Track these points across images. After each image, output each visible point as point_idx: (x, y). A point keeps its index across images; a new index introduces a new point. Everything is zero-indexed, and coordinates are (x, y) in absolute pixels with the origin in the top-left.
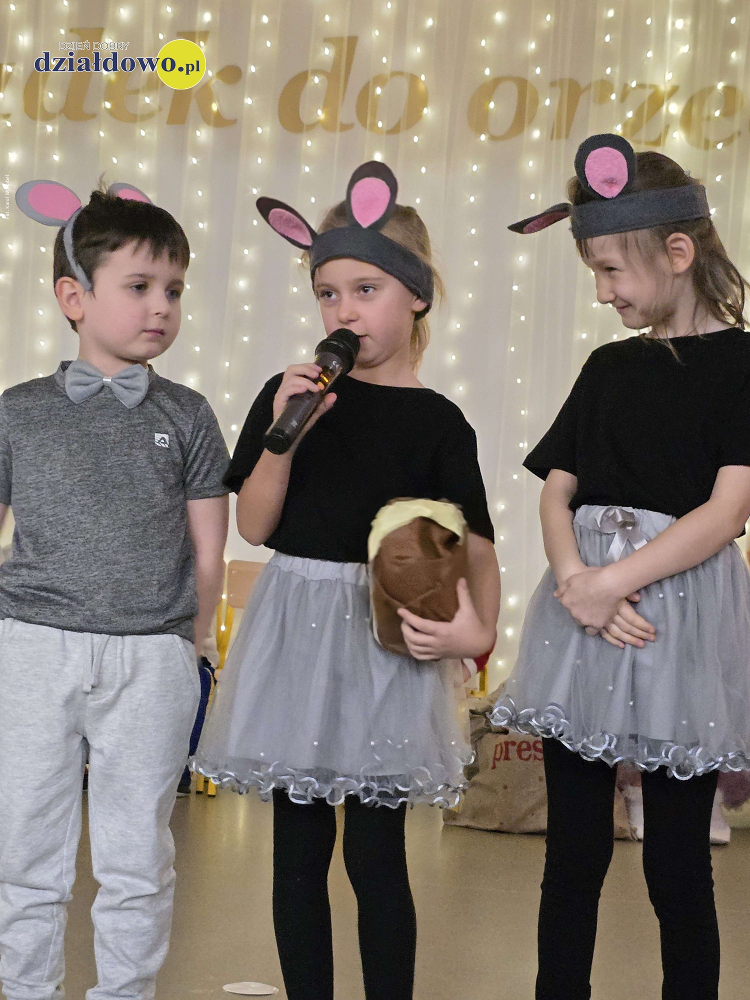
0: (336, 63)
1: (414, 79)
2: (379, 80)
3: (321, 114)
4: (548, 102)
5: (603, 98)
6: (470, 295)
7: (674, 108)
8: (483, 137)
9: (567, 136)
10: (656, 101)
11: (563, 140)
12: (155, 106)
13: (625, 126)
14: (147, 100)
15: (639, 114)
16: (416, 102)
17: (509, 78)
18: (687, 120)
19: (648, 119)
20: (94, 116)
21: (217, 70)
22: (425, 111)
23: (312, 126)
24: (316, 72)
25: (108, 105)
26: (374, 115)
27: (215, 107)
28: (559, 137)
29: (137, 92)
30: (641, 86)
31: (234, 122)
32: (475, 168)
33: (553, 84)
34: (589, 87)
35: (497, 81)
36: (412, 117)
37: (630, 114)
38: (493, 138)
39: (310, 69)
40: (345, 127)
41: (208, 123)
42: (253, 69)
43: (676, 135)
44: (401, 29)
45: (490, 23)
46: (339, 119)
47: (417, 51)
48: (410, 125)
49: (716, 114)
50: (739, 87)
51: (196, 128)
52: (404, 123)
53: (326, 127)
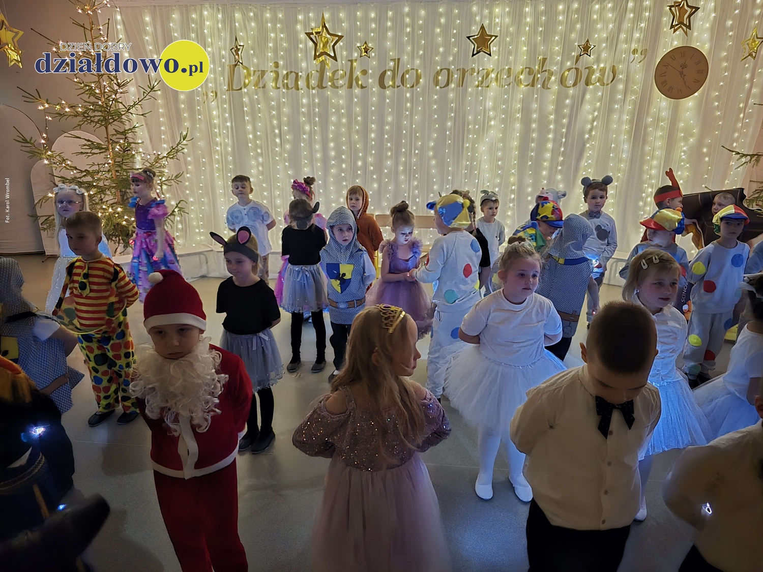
0: (394, 67)
1: (417, 70)
2: (407, 72)
3: (391, 83)
4: (456, 76)
5: (472, 74)
6: (436, 135)
7: (493, 75)
8: (438, 88)
9: (462, 86)
10: (488, 74)
11: (461, 87)
12: (343, 84)
13: (479, 82)
14: (341, 82)
15: (483, 78)
16: (418, 77)
17: (445, 69)
18: (497, 79)
19: (486, 78)
20: (326, 87)
21: (360, 71)
22: (421, 80)
23: (388, 87)
24: (388, 70)
25: (330, 84)
26: (406, 82)
27: (360, 83)
28: (459, 86)
29: (338, 79)
30: (483, 69)
31: (366, 87)
32: (436, 97)
33: (458, 70)
34: (468, 71)
35: (441, 70)
36: (418, 82)
37: (480, 79)
38: (441, 87)
39: (387, 69)
40: (398, 87)
41: (359, 87)
42: (370, 71)
43: (494, 84)
44: (413, 56)
45: (439, 52)
46: (396, 83)
47: (418, 62)
48: (416, 85)
49: (505, 77)
50: (512, 68)
51: (355, 89)
52: (415, 85)
53: (392, 87)
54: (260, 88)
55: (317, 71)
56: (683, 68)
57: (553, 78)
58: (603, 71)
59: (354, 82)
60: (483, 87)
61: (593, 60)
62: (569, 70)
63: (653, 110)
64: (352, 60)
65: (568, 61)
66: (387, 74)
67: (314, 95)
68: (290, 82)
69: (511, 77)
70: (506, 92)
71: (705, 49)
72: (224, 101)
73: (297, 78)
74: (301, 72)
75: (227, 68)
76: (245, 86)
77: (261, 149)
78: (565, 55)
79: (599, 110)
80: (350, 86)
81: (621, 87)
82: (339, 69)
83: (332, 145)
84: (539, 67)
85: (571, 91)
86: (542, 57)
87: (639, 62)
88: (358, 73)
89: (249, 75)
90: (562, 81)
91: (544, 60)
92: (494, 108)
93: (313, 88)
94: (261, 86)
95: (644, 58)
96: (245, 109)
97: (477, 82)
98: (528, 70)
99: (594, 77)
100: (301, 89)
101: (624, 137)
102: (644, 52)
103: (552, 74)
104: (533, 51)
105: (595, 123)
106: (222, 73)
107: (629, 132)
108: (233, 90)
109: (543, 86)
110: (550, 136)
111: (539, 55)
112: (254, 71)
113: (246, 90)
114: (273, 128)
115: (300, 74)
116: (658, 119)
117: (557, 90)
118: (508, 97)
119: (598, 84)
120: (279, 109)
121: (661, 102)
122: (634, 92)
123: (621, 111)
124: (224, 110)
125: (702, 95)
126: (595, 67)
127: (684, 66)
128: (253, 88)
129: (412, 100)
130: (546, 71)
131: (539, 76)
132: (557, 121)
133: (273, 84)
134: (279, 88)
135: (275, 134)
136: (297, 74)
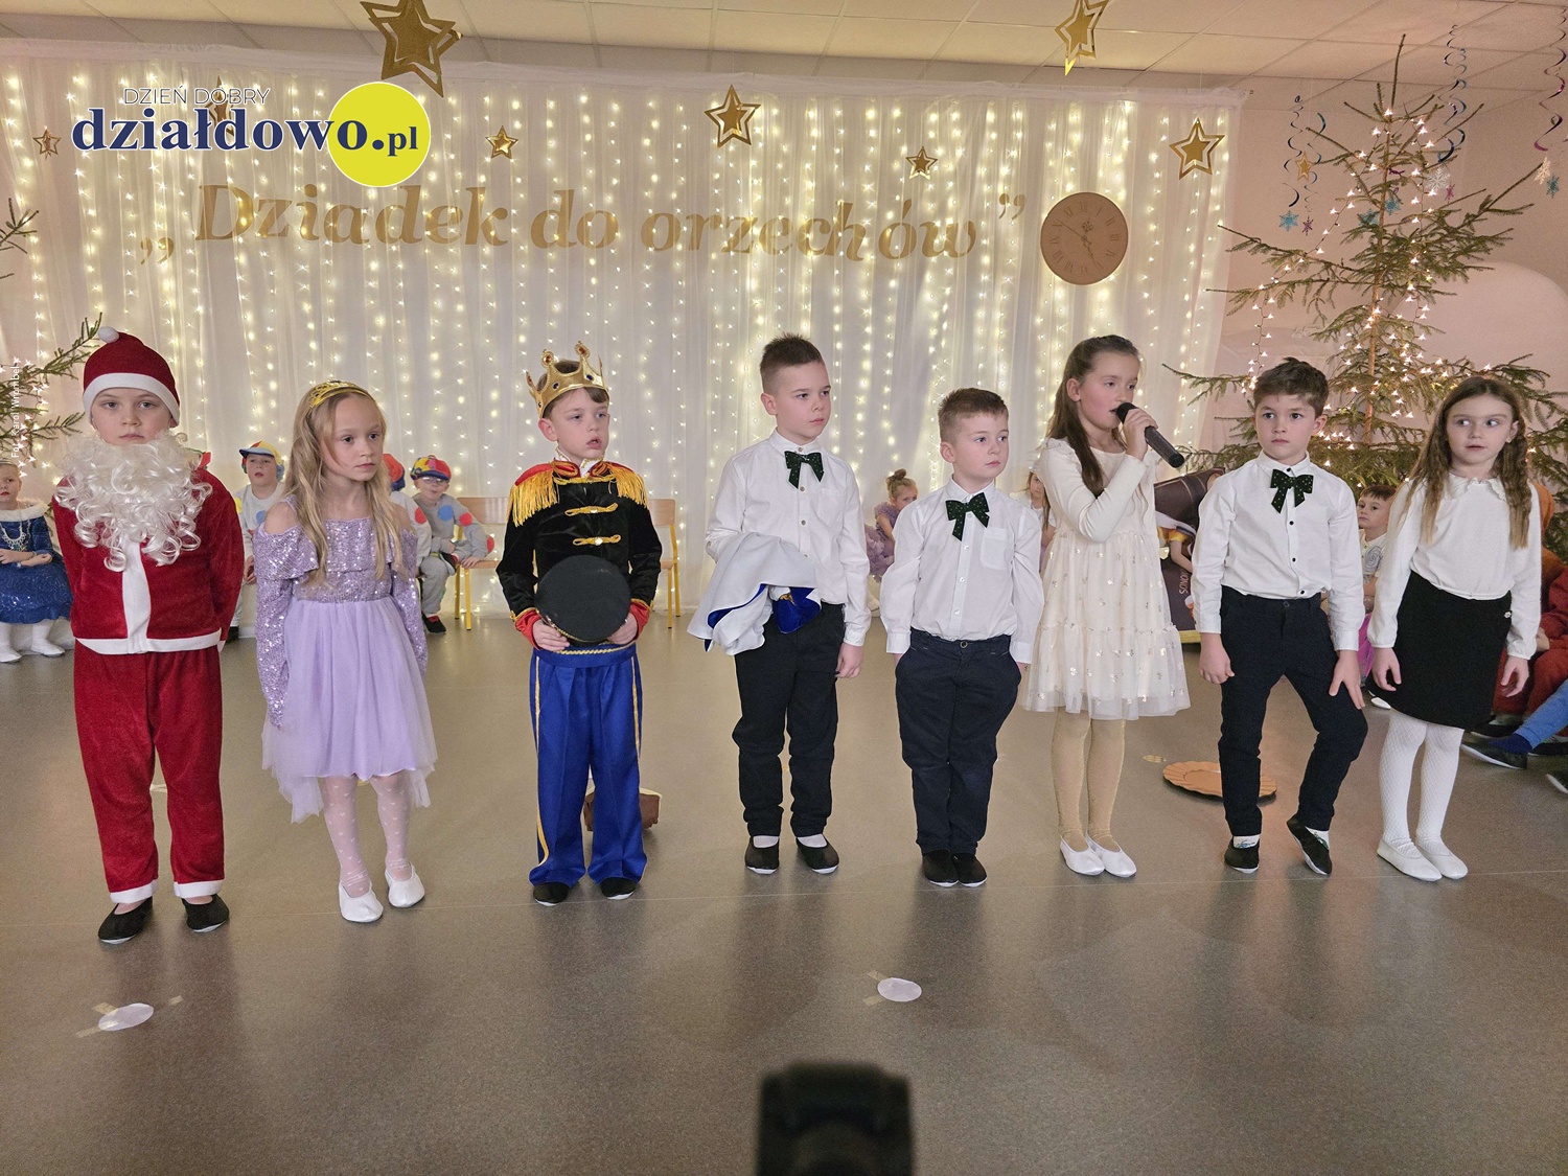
0: (563, 206)
1: (608, 215)
2: (589, 217)
3: (556, 237)
4: (685, 229)
5: (716, 226)
6: (650, 341)
7: (756, 231)
8: (651, 249)
9: (698, 249)
10: (746, 228)
11: (695, 251)
12: (457, 233)
13: (729, 243)
14: (452, 230)
15: (737, 235)
16: (611, 229)
17: (663, 215)
18: (763, 238)
19: (743, 236)
20: (420, 240)
21: (492, 211)
22: (617, 234)
23: (552, 244)
24: (552, 212)
25: (428, 233)
26: (587, 236)
27: (493, 233)
28: (693, 249)
29: (446, 225)
30: (737, 218)
31: (506, 242)
32: (647, 267)
33: (688, 218)
34: (707, 220)
35: (657, 216)
36: (610, 237)
37: (731, 235)
38: (656, 249)
39: (547, 210)
40: (571, 244)
41: (490, 243)
42: (514, 211)
43: (758, 248)
44: (599, 186)
45: (650, 182)
46: (568, 239)
47: (609, 199)
48: (609, 243)
49: (779, 234)
50: (791, 218)
51: (483, 247)
52: (605, 242)
53: (560, 245)
54: (273, 235)
55: (399, 207)
56: (1086, 231)
57: (865, 241)
58: (952, 231)
59: (480, 232)
60: (737, 251)
61: (933, 212)
62: (893, 226)
63: (1043, 303)
64: (476, 189)
65: (889, 209)
66: (547, 220)
67: (393, 255)
68: (343, 226)
69: (790, 234)
70: (782, 263)
71: (1120, 198)
72: (189, 262)
73: (357, 219)
74: (367, 209)
75: (198, 194)
76: (240, 230)
77: (275, 362)
78: (885, 200)
79: (950, 299)
80: (471, 239)
81: (986, 260)
82: (449, 205)
83: (435, 356)
84: (839, 219)
85: (898, 266)
86: (843, 201)
87: (1015, 217)
88: (488, 214)
89: (248, 209)
90: (882, 247)
91: (848, 207)
92: (762, 292)
93: (393, 241)
94: (276, 232)
95: (1021, 211)
96: (239, 278)
97: (726, 244)
98: (820, 223)
99: (936, 241)
100: (367, 241)
101: (997, 351)
102: (1020, 201)
103: (862, 232)
104: (825, 191)
105: (945, 326)
106: (187, 203)
107: (1006, 343)
108: (210, 237)
109: (848, 254)
110: (867, 347)
111: (840, 198)
112: (262, 202)
113: (241, 240)
114: (302, 318)
115: (363, 211)
116: (1052, 320)
117: (873, 262)
118: (786, 271)
119: (946, 253)
120: (315, 278)
121: (1056, 291)
122: (1009, 271)
123: (990, 304)
124: (189, 281)
125: (1121, 279)
126: (938, 224)
127: (1087, 227)
128: (259, 235)
129: (598, 271)
130: (851, 227)
131: (840, 234)
132: (877, 320)
133: (304, 231)
134: (317, 238)
135: (309, 331)
136: (357, 212)
